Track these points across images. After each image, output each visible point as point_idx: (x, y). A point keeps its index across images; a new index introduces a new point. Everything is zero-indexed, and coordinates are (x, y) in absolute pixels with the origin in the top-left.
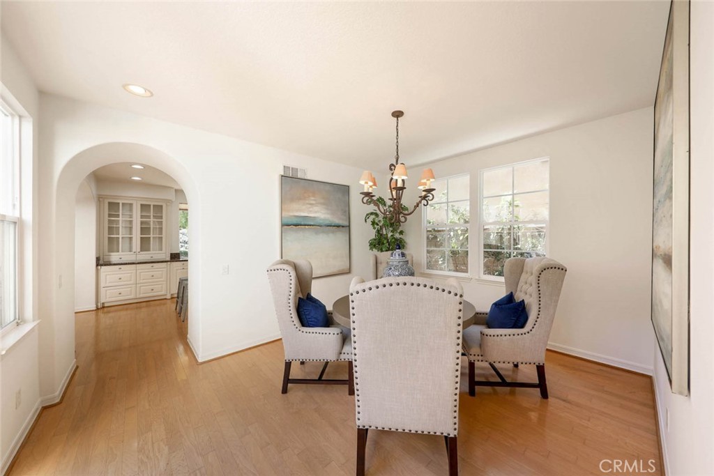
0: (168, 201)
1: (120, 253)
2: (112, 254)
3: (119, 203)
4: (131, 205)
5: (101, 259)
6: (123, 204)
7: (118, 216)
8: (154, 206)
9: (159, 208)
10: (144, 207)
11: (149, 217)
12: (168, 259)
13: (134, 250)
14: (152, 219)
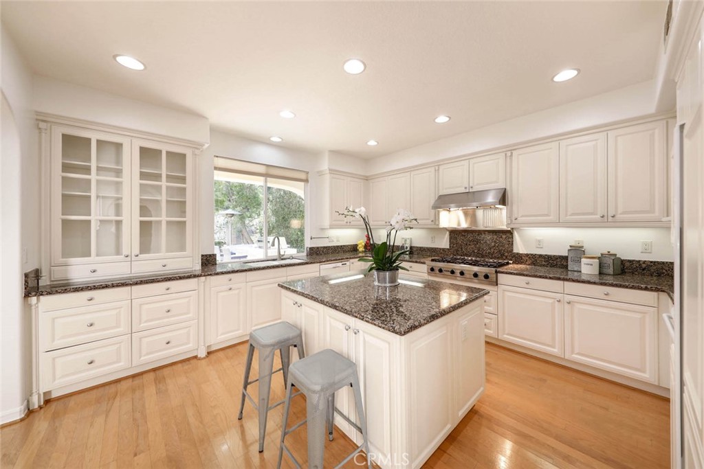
0: (196, 146)
1: (93, 258)
2: (73, 260)
3: (89, 140)
4: (118, 146)
5: (44, 273)
6: (98, 141)
7: (87, 170)
8: (168, 153)
9: (178, 159)
10: (148, 155)
11: (157, 177)
12: (197, 267)
13: (125, 251)
14: (164, 183)
